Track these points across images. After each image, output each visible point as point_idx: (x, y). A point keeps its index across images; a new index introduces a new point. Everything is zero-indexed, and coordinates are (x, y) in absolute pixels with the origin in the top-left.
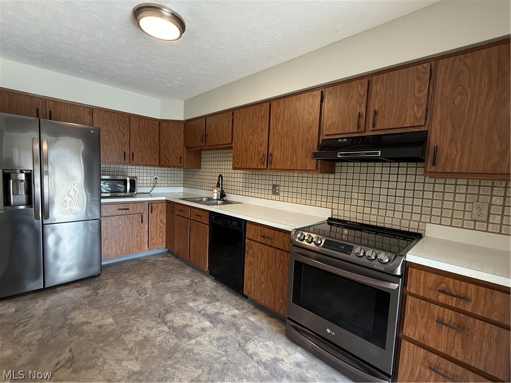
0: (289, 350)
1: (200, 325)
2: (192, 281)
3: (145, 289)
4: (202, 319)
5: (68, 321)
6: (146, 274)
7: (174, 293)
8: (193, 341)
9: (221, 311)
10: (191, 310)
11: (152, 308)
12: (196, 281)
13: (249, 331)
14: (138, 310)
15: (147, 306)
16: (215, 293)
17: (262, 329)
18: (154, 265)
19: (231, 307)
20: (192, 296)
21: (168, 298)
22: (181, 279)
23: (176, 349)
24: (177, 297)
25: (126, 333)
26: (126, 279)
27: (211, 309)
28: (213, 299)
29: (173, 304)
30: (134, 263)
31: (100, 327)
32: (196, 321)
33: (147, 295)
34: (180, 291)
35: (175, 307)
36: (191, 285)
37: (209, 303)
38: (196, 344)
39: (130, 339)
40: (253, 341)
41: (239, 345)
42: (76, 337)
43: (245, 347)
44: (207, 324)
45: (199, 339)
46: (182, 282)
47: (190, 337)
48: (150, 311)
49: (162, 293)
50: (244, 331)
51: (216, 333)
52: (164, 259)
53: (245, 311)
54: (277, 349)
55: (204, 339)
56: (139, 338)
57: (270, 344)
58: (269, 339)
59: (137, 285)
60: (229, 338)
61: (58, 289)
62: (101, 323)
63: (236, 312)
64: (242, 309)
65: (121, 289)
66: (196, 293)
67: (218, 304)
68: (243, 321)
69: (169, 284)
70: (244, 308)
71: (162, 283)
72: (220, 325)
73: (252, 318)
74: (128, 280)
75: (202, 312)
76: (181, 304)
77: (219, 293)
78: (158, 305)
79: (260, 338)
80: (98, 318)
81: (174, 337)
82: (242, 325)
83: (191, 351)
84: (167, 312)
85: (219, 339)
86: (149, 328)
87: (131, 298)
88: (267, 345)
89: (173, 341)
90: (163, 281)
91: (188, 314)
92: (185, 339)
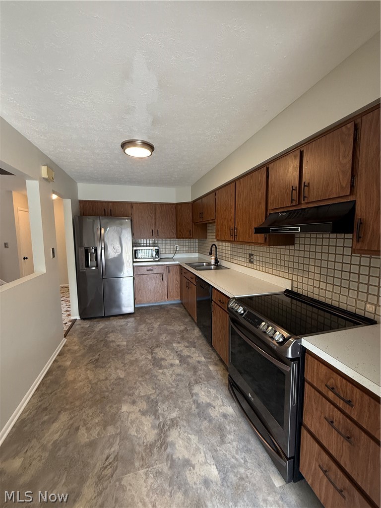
0: (225, 402)
1: (172, 362)
2: (186, 328)
3: (153, 328)
4: (176, 357)
5: (106, 338)
6: (159, 318)
7: (169, 334)
8: (161, 371)
9: (192, 356)
10: (173, 349)
11: (150, 341)
12: (188, 329)
13: (203, 376)
14: (142, 341)
15: (148, 339)
16: (196, 341)
17: (214, 378)
18: (168, 311)
19: (201, 355)
20: (179, 339)
21: (164, 338)
22: (179, 325)
23: (148, 372)
24: (169, 338)
25: (128, 353)
26: (147, 318)
27: (186, 352)
28: (193, 345)
29: (164, 342)
30: (157, 308)
31: (118, 346)
32: (171, 357)
33: (152, 332)
34: (173, 334)
35: (164, 345)
36: (183, 331)
37: (187, 347)
38: (162, 373)
39: (129, 358)
40: (201, 384)
41: (189, 384)
42: (105, 348)
43: (192, 387)
44: (177, 362)
45: (165, 370)
46: (179, 327)
47: (161, 367)
48: (148, 344)
49: (162, 332)
50: (199, 375)
51: (179, 370)
52: (177, 308)
53: (209, 361)
54: (216, 397)
55: (168, 372)
56: (133, 359)
57: (213, 391)
58: (215, 387)
59: (150, 324)
60: (185, 377)
61: (111, 318)
62: (120, 343)
63: (203, 359)
64: (208, 358)
65: (141, 324)
66: (183, 338)
67: (193, 350)
68: (203, 367)
69: (169, 327)
70: (210, 358)
71: (165, 326)
72: (185, 365)
73: (211, 368)
74: (147, 320)
75: (179, 353)
76: (168, 344)
77: (199, 341)
78: (154, 340)
79: (208, 385)
80: (120, 340)
81: (152, 364)
82: (201, 370)
83: (156, 376)
84: (157, 346)
85: (178, 375)
86: (141, 354)
87: (142, 332)
88: (210, 391)
89: (150, 367)
90: (167, 324)
91: (168, 352)
92: (157, 368)
